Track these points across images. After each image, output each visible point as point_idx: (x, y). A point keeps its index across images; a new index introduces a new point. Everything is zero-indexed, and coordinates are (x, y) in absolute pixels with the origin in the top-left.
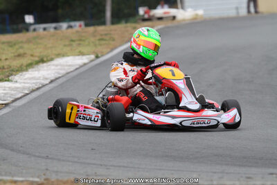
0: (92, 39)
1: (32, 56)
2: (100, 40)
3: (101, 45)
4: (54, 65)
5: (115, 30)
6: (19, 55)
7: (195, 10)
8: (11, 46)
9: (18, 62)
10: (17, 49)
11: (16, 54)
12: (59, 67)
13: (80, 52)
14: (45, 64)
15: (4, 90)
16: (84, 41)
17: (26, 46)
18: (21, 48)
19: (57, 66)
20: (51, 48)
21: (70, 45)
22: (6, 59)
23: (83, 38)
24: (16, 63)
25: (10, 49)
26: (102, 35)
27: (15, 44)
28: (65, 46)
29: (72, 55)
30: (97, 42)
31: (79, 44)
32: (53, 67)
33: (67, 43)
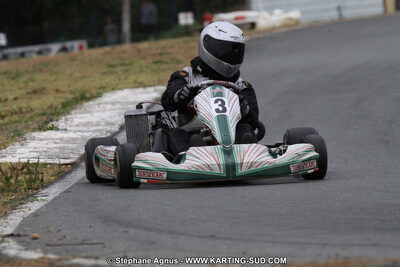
0: (143, 62)
1: (57, 91)
2: (156, 63)
3: (164, 70)
4: (106, 103)
5: (172, 47)
6: (35, 92)
7: (287, 12)
8: (13, 79)
9: (40, 101)
10: (26, 83)
11: (29, 91)
12: (118, 106)
13: (135, 82)
14: (91, 103)
15: (56, 143)
16: (130, 65)
17: (38, 77)
18: (32, 80)
19: (113, 104)
20: (82, 78)
21: (112, 73)
22: (16, 99)
23: (127, 62)
24: (37, 103)
25: (13, 82)
26: (154, 55)
27: (18, 75)
28: (104, 73)
29: (126, 88)
30: (154, 67)
31: (127, 71)
32: (109, 107)
33: (105, 70)
